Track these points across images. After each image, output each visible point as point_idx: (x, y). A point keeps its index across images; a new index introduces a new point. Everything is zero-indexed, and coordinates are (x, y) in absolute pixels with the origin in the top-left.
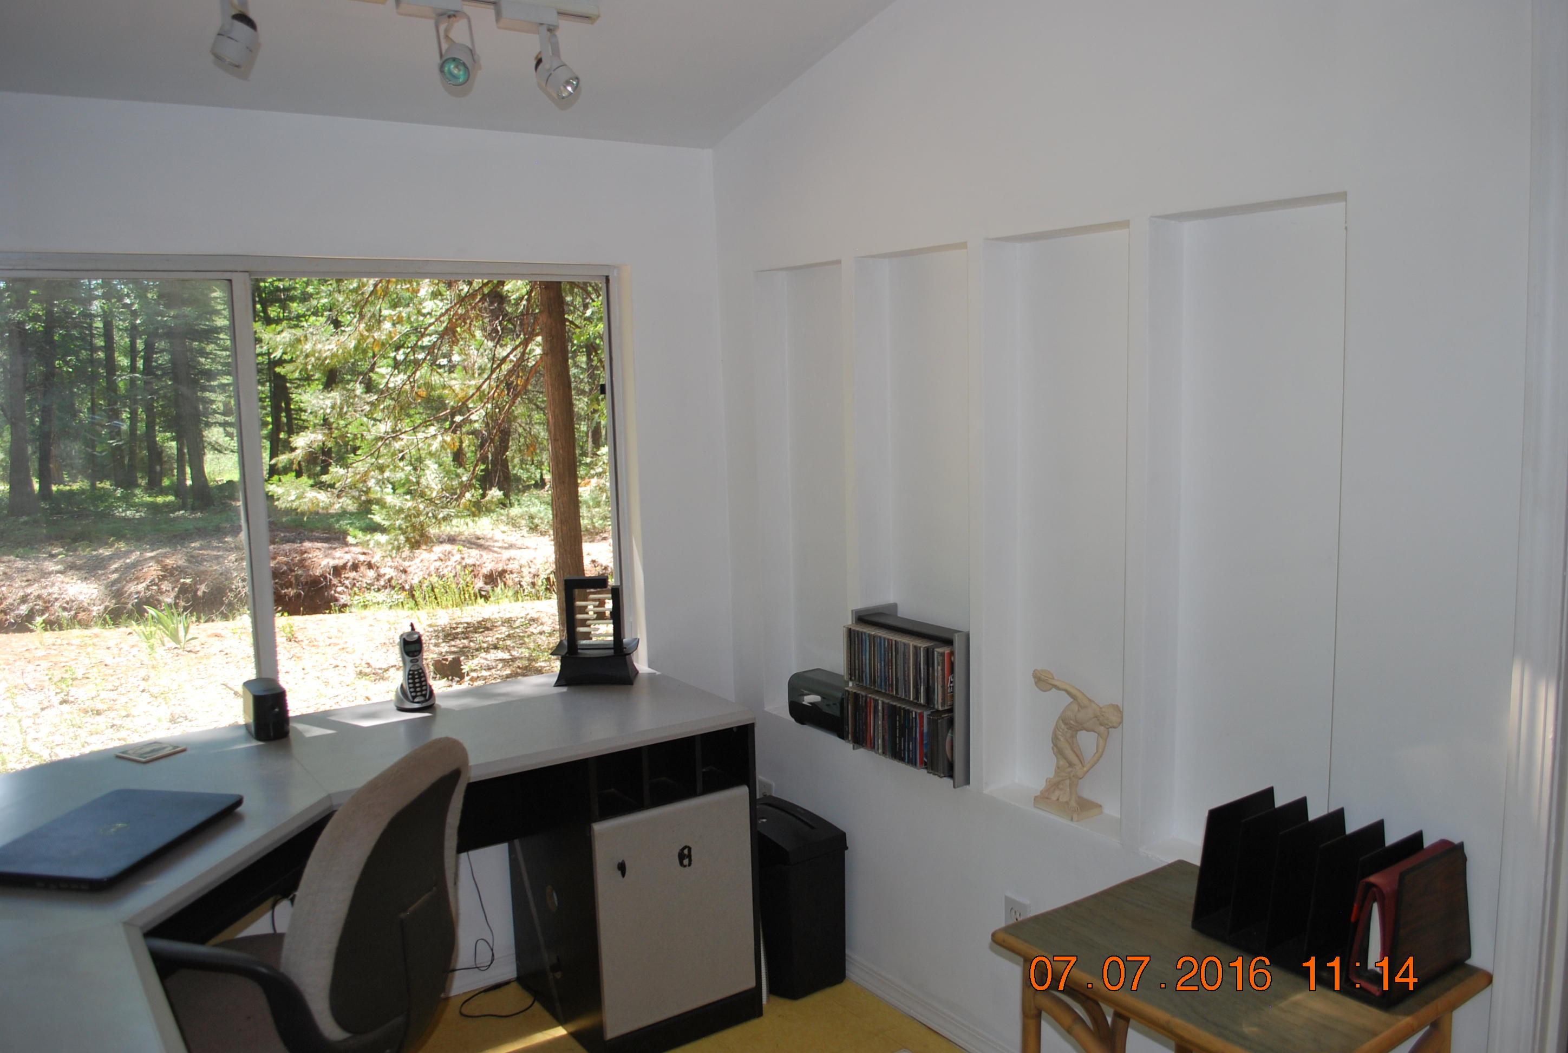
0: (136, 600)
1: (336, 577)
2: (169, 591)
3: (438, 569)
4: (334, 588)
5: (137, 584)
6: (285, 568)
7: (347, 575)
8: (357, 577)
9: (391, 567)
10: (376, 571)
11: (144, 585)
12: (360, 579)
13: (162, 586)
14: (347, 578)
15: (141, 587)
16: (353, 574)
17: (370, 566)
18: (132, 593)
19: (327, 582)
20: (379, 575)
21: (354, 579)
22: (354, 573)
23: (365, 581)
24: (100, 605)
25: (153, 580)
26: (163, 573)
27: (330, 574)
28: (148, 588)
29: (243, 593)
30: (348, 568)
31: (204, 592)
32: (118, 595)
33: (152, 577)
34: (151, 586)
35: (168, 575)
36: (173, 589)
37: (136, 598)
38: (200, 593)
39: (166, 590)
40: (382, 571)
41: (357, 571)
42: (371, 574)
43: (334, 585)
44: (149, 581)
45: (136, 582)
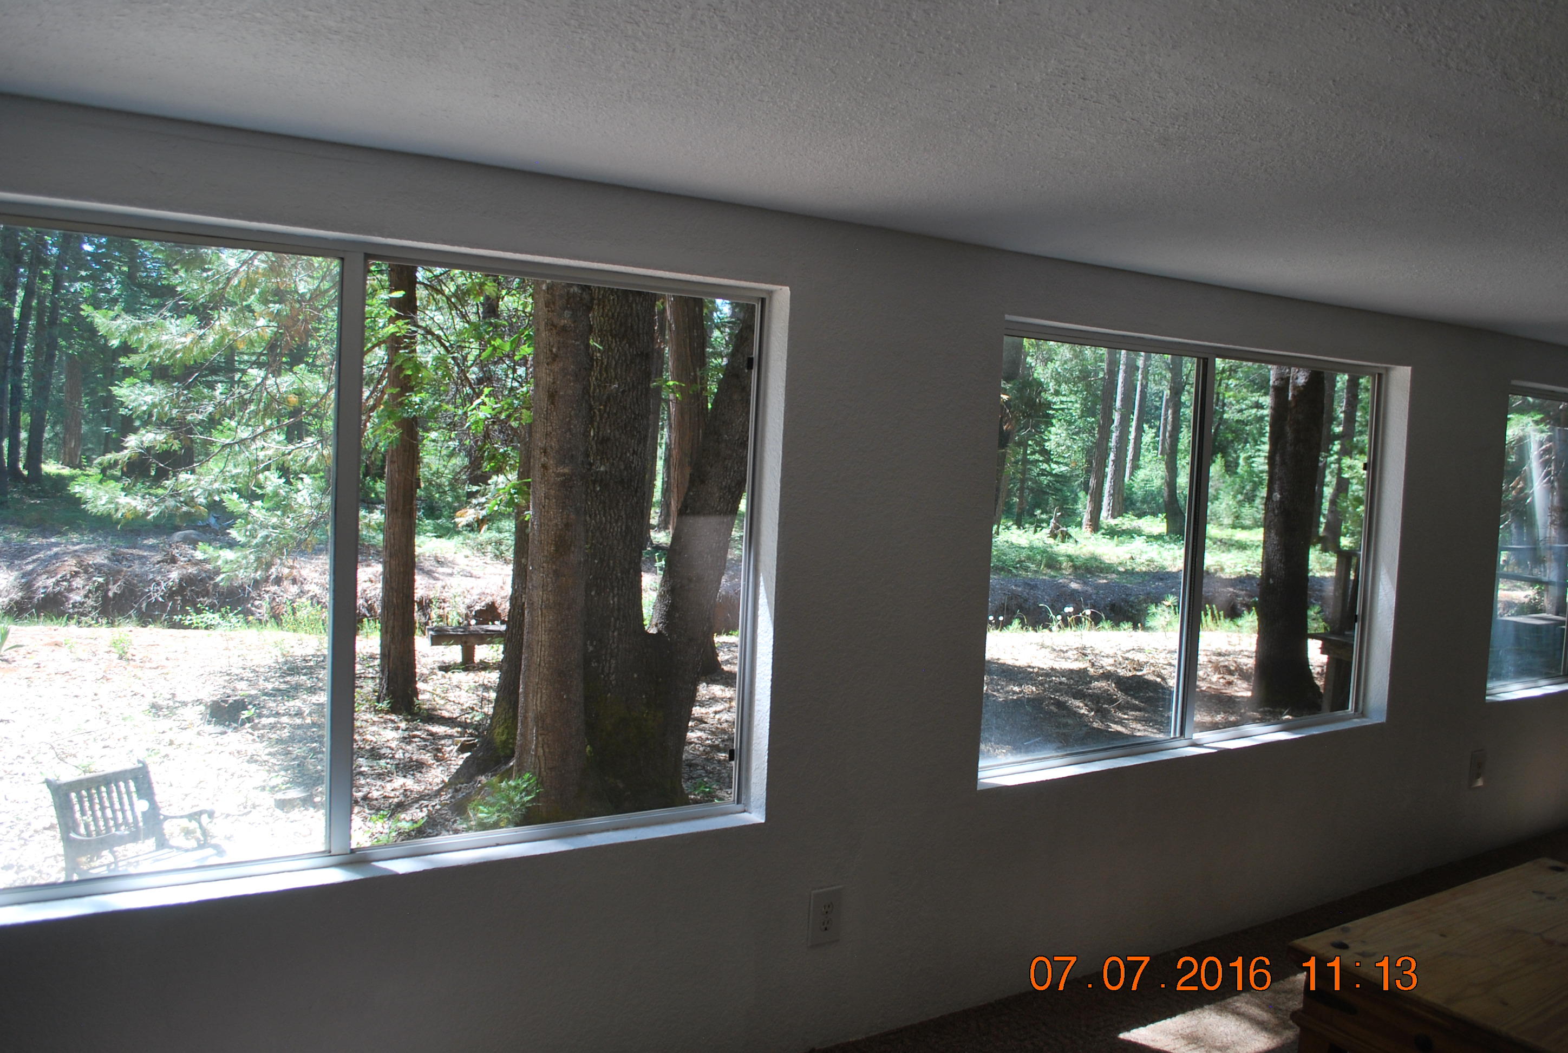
0: (43, 596)
1: (256, 590)
2: (79, 589)
3: (365, 591)
4: (251, 602)
5: (47, 578)
6: (204, 575)
7: (268, 589)
8: (278, 592)
9: (317, 584)
10: (300, 587)
11: (54, 580)
12: (282, 594)
13: (73, 583)
14: (267, 592)
15: (51, 582)
16: (274, 588)
17: (294, 581)
18: (39, 587)
19: (244, 594)
20: (301, 592)
21: (274, 594)
22: (276, 587)
23: (285, 596)
24: (6, 597)
25: (65, 575)
26: (77, 569)
27: (249, 586)
28: (57, 583)
29: (153, 598)
30: (270, 581)
31: (115, 594)
32: (28, 586)
33: (64, 573)
34: (63, 581)
35: (82, 571)
36: (83, 587)
37: (42, 593)
38: (110, 594)
39: (77, 588)
40: (306, 588)
41: (279, 586)
42: (294, 589)
43: (253, 597)
44: (59, 576)
45: (46, 576)
